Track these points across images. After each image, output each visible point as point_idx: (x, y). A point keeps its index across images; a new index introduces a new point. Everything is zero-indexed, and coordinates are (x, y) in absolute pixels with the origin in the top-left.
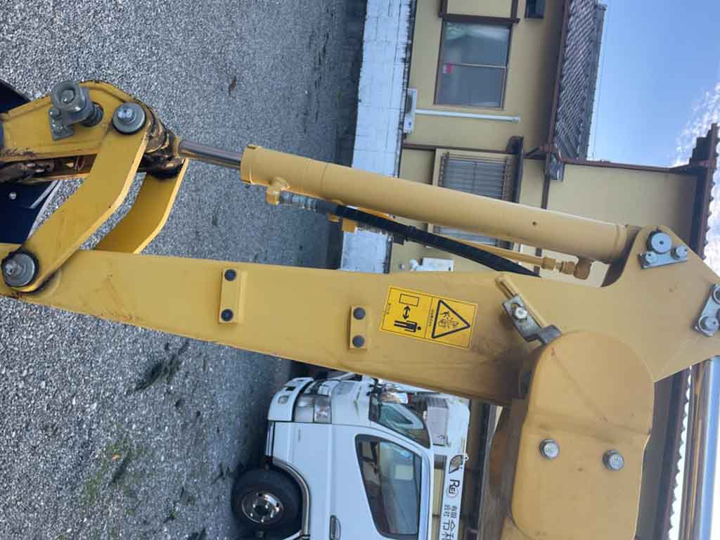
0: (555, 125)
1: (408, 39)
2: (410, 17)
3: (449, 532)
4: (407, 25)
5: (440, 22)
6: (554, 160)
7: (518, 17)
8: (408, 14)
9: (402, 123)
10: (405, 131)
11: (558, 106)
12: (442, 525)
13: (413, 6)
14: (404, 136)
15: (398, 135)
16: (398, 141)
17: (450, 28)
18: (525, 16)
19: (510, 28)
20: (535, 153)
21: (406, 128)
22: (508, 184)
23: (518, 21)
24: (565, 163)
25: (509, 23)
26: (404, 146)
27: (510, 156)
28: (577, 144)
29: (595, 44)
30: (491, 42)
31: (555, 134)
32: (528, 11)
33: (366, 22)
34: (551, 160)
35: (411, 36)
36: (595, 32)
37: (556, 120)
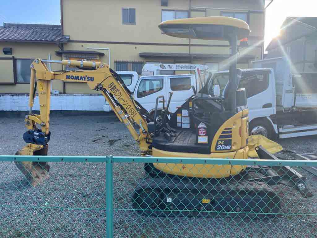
0: (49, 41)
1: (25, 95)
2: (17, 95)
3: (184, 67)
4: (20, 96)
5: (17, 85)
6: (62, 40)
7: (12, 57)
8: (16, 96)
9: (55, 95)
10: (59, 93)
11: (42, 40)
12: (182, 70)
13: (13, 95)
14: (60, 93)
15: (60, 95)
16: (62, 95)
17: (19, 81)
18: (11, 54)
19: (16, 59)
20: (61, 47)
21: (57, 93)
22: (73, 55)
23: (13, 57)
24: (63, 35)
25: (15, 60)
26: (65, 93)
27: (63, 55)
28: (57, 29)
29: (19, 26)
30: (23, 65)
31: (52, 41)
32: (9, 54)
33: (21, 110)
34: (62, 41)
35: (24, 94)
36: (14, 27)
37: (47, 41)
